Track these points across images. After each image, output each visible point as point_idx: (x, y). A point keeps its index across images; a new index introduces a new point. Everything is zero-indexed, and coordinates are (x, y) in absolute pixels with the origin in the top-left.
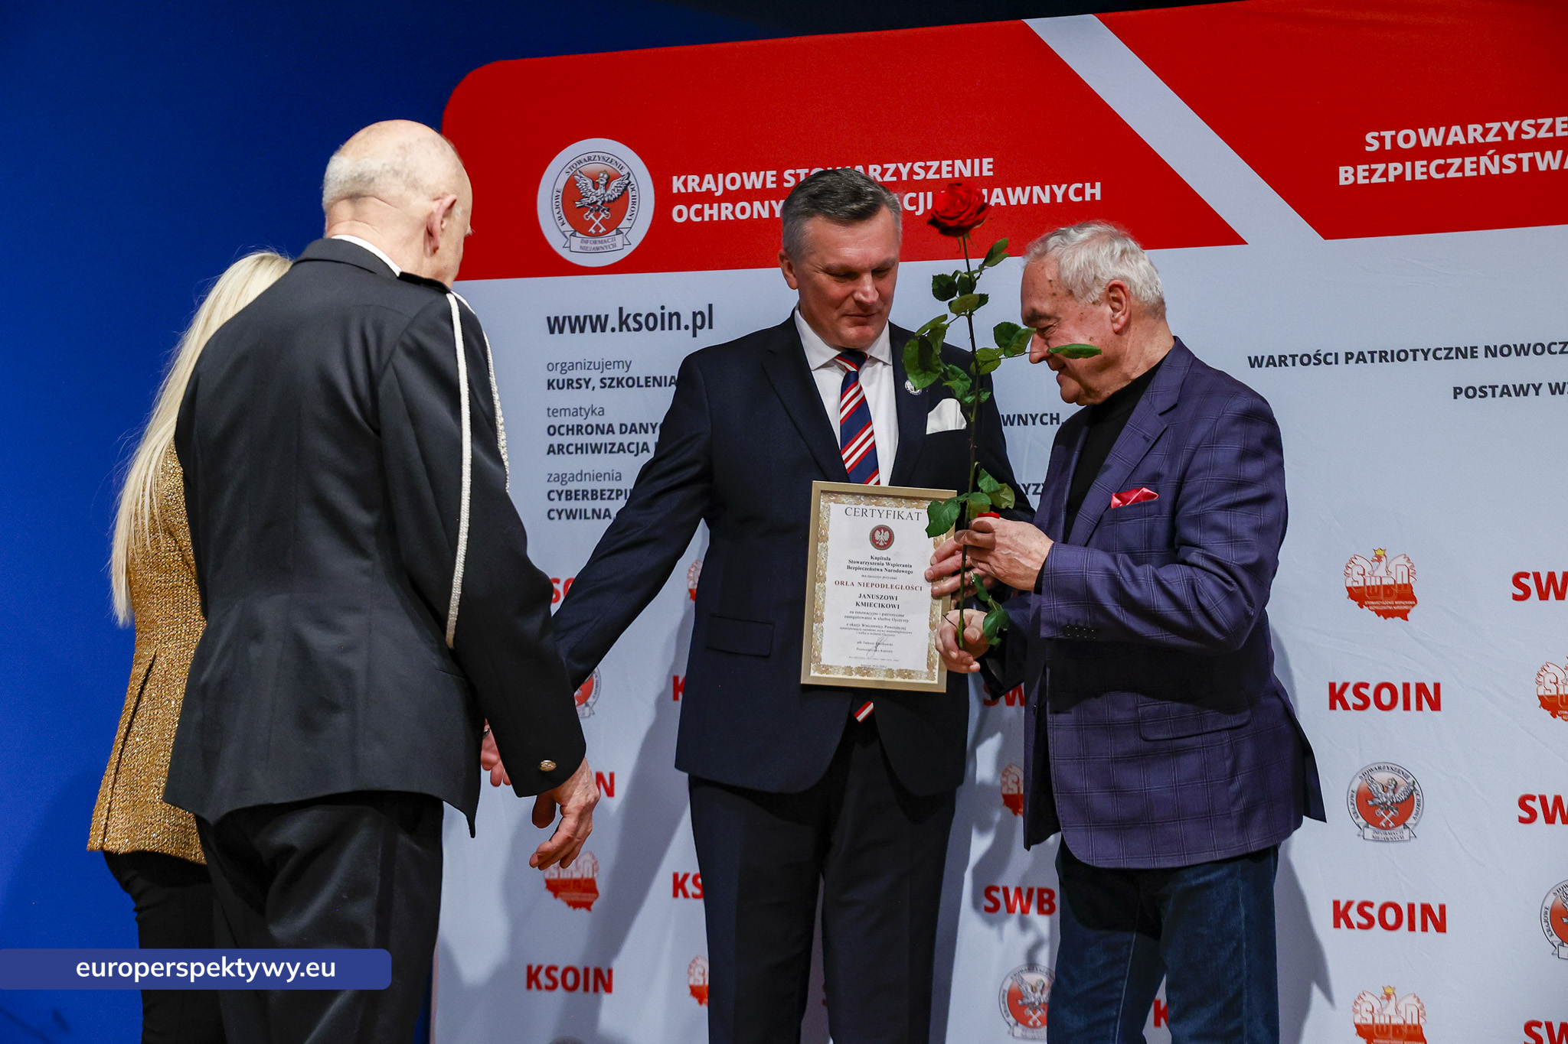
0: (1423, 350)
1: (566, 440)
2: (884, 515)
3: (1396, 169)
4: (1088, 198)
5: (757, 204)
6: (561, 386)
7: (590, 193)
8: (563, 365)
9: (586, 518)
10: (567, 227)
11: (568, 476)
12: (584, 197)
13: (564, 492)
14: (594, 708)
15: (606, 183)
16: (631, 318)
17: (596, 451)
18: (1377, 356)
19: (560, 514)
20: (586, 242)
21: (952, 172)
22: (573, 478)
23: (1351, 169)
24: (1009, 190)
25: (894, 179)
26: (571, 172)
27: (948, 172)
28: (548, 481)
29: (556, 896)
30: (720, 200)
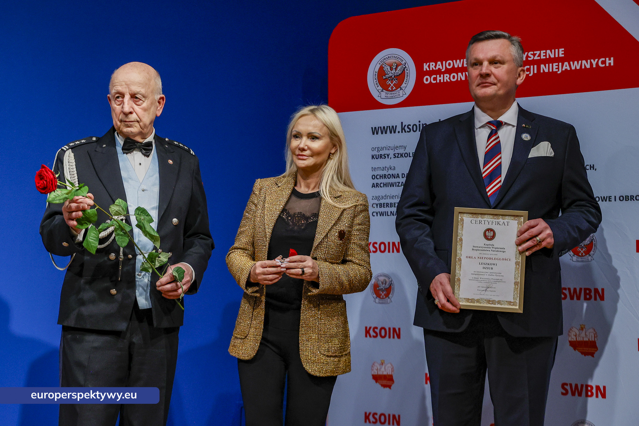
1: (379, 181)
4: (608, 65)
5: (460, 74)
6: (377, 157)
7: (389, 72)
8: (378, 148)
9: (388, 215)
10: (380, 88)
11: (380, 197)
12: (387, 74)
13: (379, 204)
14: (392, 299)
15: (396, 68)
16: (406, 126)
17: (392, 186)
19: (377, 214)
20: (388, 94)
21: (546, 56)
22: (383, 198)
24: (571, 63)
26: (381, 64)
27: (544, 56)
28: (372, 199)
29: (376, 382)
30: (444, 73)
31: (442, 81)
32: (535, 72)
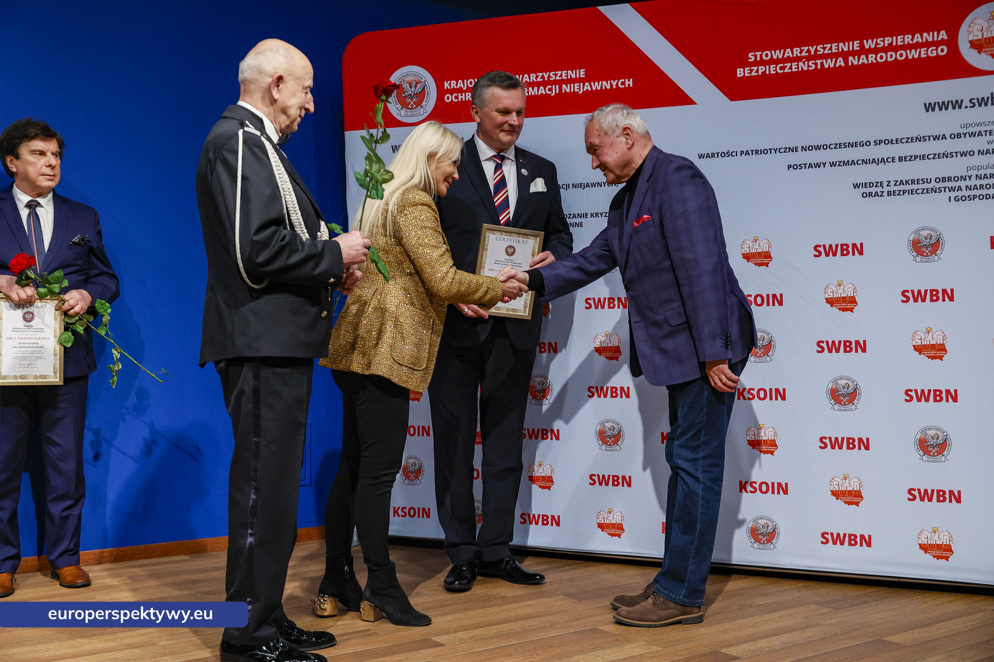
0: (774, 149)
2: (512, 241)
3: (762, 69)
4: (627, 86)
7: (408, 90)
10: (399, 105)
12: (406, 92)
15: (415, 85)
18: (754, 152)
20: (407, 112)
21: (567, 76)
23: (742, 70)
24: (592, 83)
25: (542, 80)
26: (400, 81)
27: (565, 76)
30: (465, 92)
31: (464, 100)
32: (557, 92)
